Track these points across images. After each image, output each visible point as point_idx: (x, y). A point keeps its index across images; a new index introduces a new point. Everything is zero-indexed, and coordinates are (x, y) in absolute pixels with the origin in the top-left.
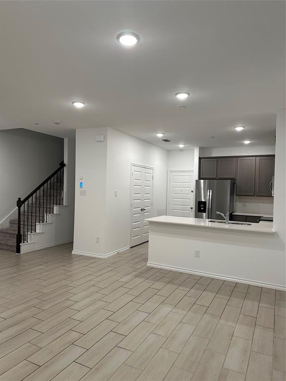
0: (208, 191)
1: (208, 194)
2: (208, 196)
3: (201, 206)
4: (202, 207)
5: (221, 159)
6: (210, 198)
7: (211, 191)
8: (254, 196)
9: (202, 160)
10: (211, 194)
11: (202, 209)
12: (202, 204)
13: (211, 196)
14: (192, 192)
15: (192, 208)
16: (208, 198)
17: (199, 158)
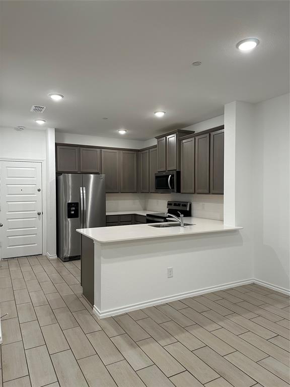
0: (81, 188)
1: (81, 191)
2: (81, 194)
3: (72, 209)
5: (85, 149)
6: (85, 197)
7: (84, 188)
9: (58, 146)
10: (84, 192)
11: (73, 212)
12: (73, 207)
13: (85, 195)
14: (39, 190)
15: (39, 214)
16: (82, 197)
17: (56, 143)
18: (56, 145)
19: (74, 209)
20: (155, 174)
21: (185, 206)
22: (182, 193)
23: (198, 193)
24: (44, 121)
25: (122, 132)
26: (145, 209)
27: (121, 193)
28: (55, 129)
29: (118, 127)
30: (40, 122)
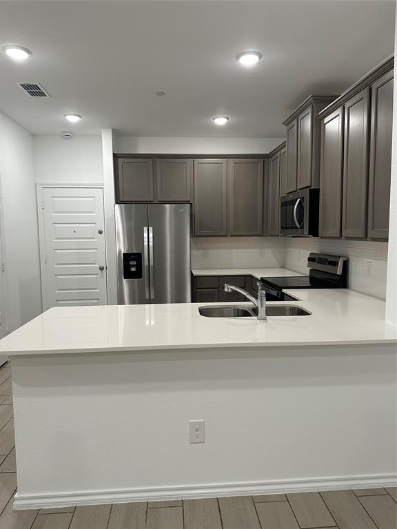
0: (145, 229)
1: (146, 235)
2: (146, 240)
3: (131, 263)
4: (133, 266)
5: (163, 160)
6: (151, 244)
7: (151, 229)
8: (226, 236)
9: (120, 160)
10: (151, 235)
11: (133, 269)
12: (133, 260)
13: (151, 240)
14: (100, 232)
15: (102, 269)
16: (146, 244)
17: (114, 154)
18: (115, 156)
19: (135, 263)
20: (282, 198)
21: (335, 264)
22: (322, 238)
23: (348, 238)
24: (79, 116)
25: (221, 121)
26: (284, 267)
27: (232, 236)
28: (113, 130)
29: (213, 111)
30: (73, 119)
